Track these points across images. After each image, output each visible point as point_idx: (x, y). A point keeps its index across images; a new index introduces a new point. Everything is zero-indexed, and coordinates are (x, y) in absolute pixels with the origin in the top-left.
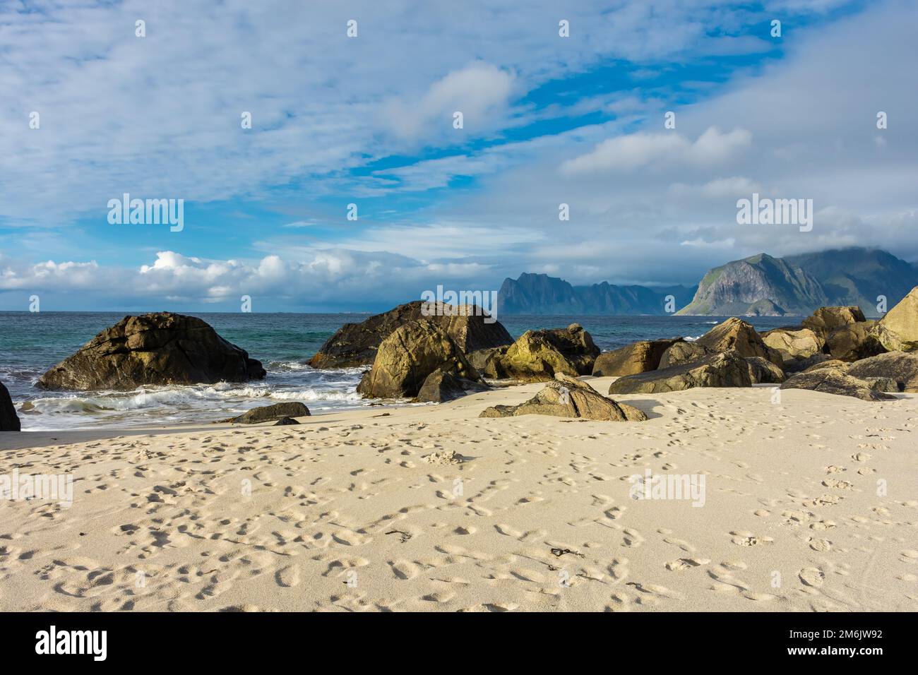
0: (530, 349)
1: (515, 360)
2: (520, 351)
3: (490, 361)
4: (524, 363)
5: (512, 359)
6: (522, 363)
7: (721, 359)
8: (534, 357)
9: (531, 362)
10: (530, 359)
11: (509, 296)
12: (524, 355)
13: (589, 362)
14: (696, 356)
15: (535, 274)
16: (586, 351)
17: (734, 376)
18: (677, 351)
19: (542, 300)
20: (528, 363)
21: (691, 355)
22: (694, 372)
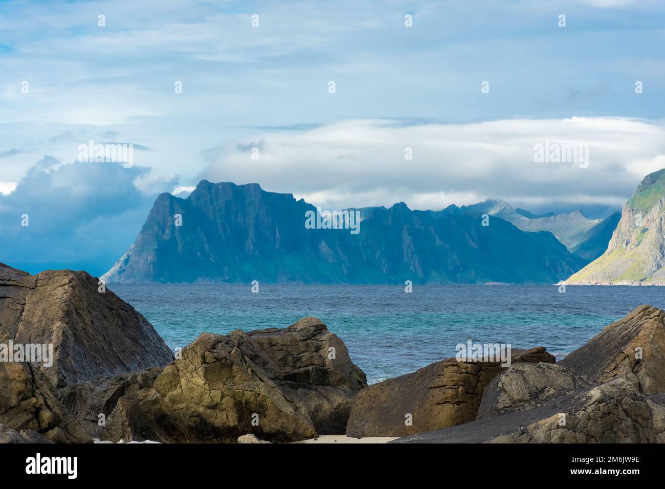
0: (206, 376)
1: (173, 401)
2: (183, 381)
3: (115, 404)
4: (194, 407)
5: (167, 400)
6: (187, 408)
7: (594, 399)
8: (216, 394)
9: (209, 407)
10: (207, 400)
11: (166, 237)
12: (192, 389)
13: (339, 406)
14: (552, 391)
15: (232, 185)
16: (332, 379)
17: (620, 434)
18: (514, 382)
19: (249, 245)
20: (201, 409)
21: (543, 390)
22: (537, 428)
